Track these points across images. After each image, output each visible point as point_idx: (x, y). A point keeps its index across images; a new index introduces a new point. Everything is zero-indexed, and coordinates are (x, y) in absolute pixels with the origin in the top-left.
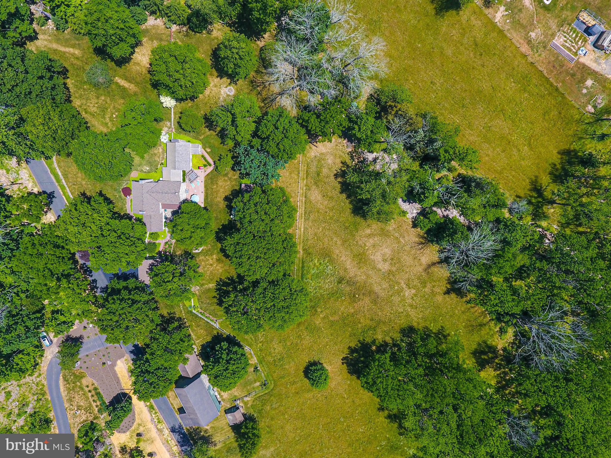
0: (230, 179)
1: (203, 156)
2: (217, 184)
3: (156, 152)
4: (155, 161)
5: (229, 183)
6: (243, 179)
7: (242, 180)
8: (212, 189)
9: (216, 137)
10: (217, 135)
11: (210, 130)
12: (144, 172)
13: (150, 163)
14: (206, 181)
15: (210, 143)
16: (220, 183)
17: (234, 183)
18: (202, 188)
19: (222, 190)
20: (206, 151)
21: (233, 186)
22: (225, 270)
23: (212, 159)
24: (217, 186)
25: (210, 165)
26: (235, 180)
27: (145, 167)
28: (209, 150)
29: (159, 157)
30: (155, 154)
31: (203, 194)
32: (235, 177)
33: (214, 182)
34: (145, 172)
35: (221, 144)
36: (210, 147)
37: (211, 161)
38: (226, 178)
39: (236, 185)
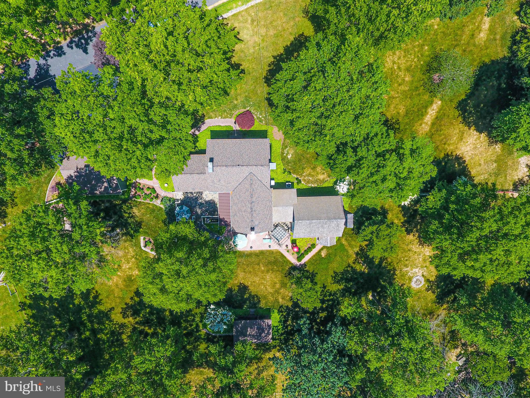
0: (277, 292)
1: (313, 246)
2: (268, 271)
3: (319, 169)
4: (303, 168)
5: (271, 291)
6: (279, 312)
7: (276, 311)
8: (258, 264)
9: (345, 264)
10: (349, 266)
11: (357, 254)
12: (283, 149)
13: (300, 160)
14: (271, 252)
15: (335, 256)
16: (268, 276)
17: (271, 298)
18: (257, 248)
19: (257, 279)
20: (322, 249)
21: (265, 298)
22: (113, 291)
23: (310, 261)
24: (263, 272)
25: (299, 259)
26: (277, 301)
27: (292, 152)
28: (323, 254)
29: (309, 175)
30: (314, 168)
31: (248, 249)
32: (280, 300)
33: (270, 267)
34: (283, 153)
35: (335, 272)
36: (328, 255)
37: (306, 259)
38: (278, 286)
39: (266, 303)
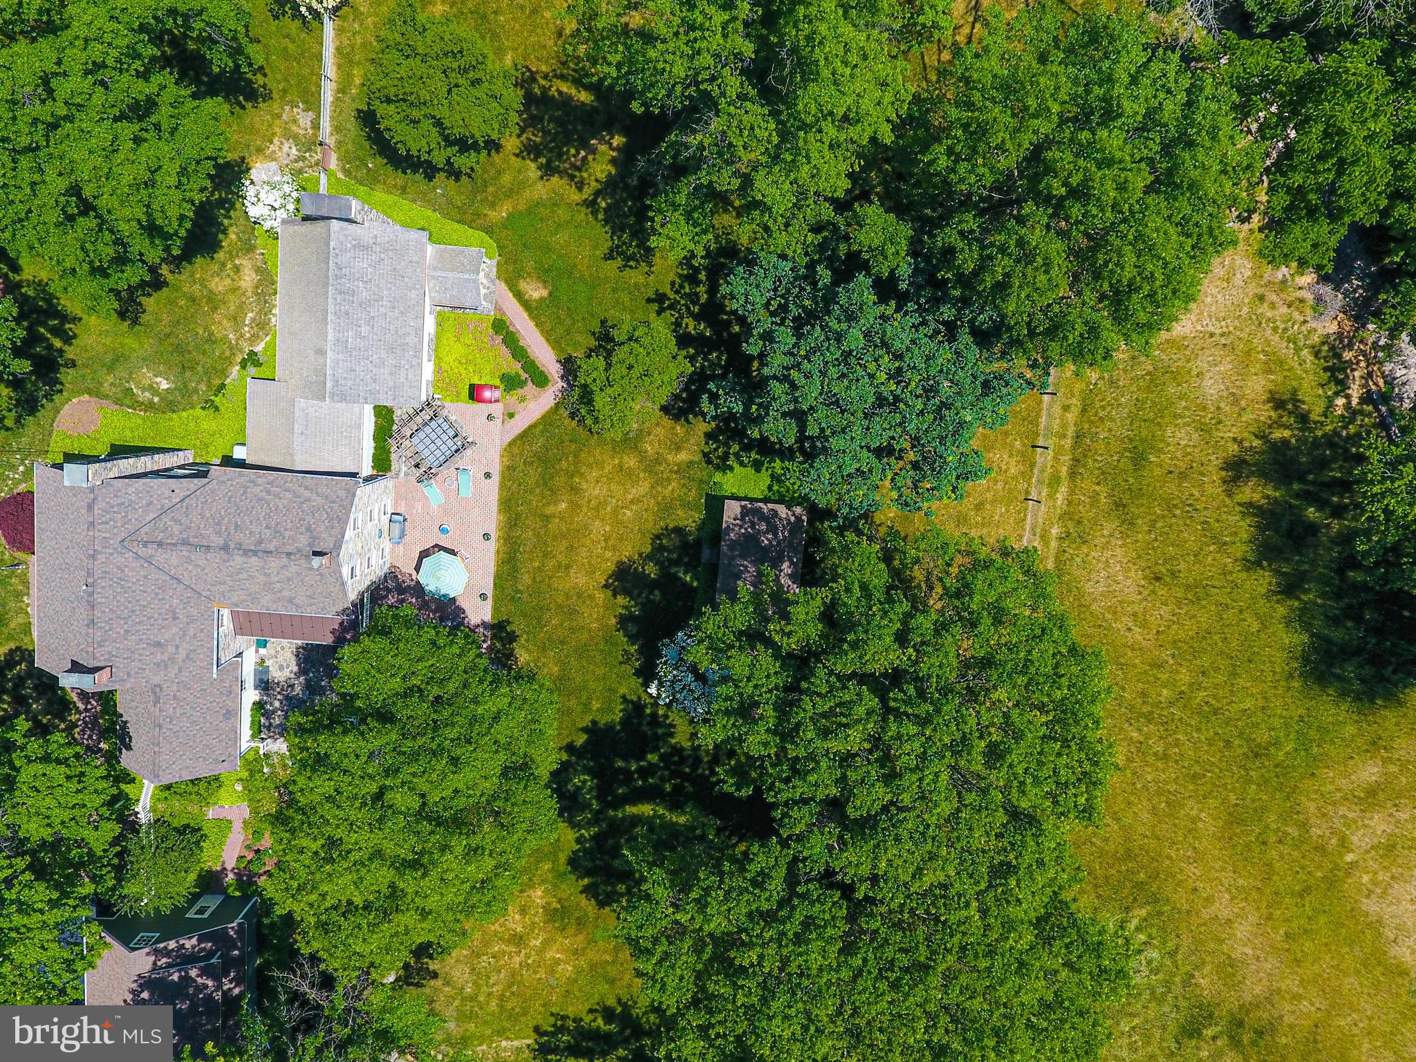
0: (652, 465)
1: (500, 326)
2: (575, 490)
3: (219, 285)
4: (211, 339)
5: (643, 488)
6: (724, 467)
7: (718, 477)
8: (546, 519)
9: (583, 215)
10: (591, 204)
11: (548, 170)
12: (136, 404)
13: (180, 349)
14: (509, 471)
15: (547, 249)
16: (594, 488)
17: (672, 488)
18: (488, 517)
19: (599, 528)
20: (519, 295)
21: (666, 508)
22: (593, 967)
23: (555, 344)
24: (575, 507)
25: (540, 380)
26: (682, 470)
27: (146, 375)
28: (536, 292)
29: (236, 319)
30: (214, 302)
31: (492, 546)
32: (683, 456)
33: (560, 481)
34: (150, 406)
35: (609, 257)
36: (544, 274)
37: (546, 357)
38: (631, 461)
39: (686, 505)
